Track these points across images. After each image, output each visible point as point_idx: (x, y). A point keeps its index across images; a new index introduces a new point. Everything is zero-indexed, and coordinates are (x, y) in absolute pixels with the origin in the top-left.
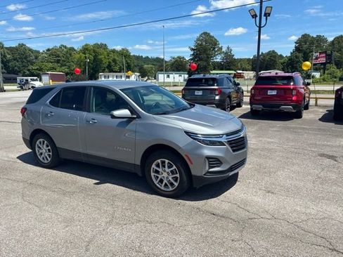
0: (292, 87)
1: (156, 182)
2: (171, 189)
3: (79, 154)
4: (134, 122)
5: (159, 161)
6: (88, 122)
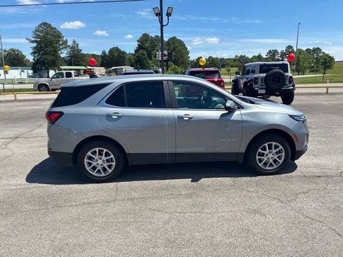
0: (216, 80)
1: (261, 165)
2: (275, 167)
4: (237, 113)
5: (266, 145)
6: (180, 118)
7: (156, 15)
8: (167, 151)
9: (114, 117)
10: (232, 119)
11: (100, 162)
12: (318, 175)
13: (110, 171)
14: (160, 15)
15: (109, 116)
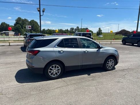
1: (108, 67)
2: (112, 67)
3: (78, 66)
5: (109, 60)
6: (84, 52)
7: (38, 11)
8: (80, 64)
9: (61, 52)
10: (100, 51)
11: (55, 71)
12: (123, 69)
13: (58, 74)
14: (39, 11)
15: (59, 52)
